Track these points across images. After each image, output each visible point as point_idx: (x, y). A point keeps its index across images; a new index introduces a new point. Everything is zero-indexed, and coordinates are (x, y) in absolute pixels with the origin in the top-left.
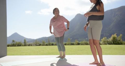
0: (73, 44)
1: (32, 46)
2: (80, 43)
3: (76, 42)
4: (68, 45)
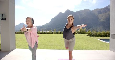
0: (57, 33)
2: (61, 32)
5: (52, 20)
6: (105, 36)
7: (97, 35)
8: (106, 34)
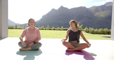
0: (51, 30)
1: (21, 29)
2: (55, 29)
3: (53, 28)
4: (47, 30)
5: (43, 16)
6: (102, 34)
7: (94, 33)
8: (104, 32)
